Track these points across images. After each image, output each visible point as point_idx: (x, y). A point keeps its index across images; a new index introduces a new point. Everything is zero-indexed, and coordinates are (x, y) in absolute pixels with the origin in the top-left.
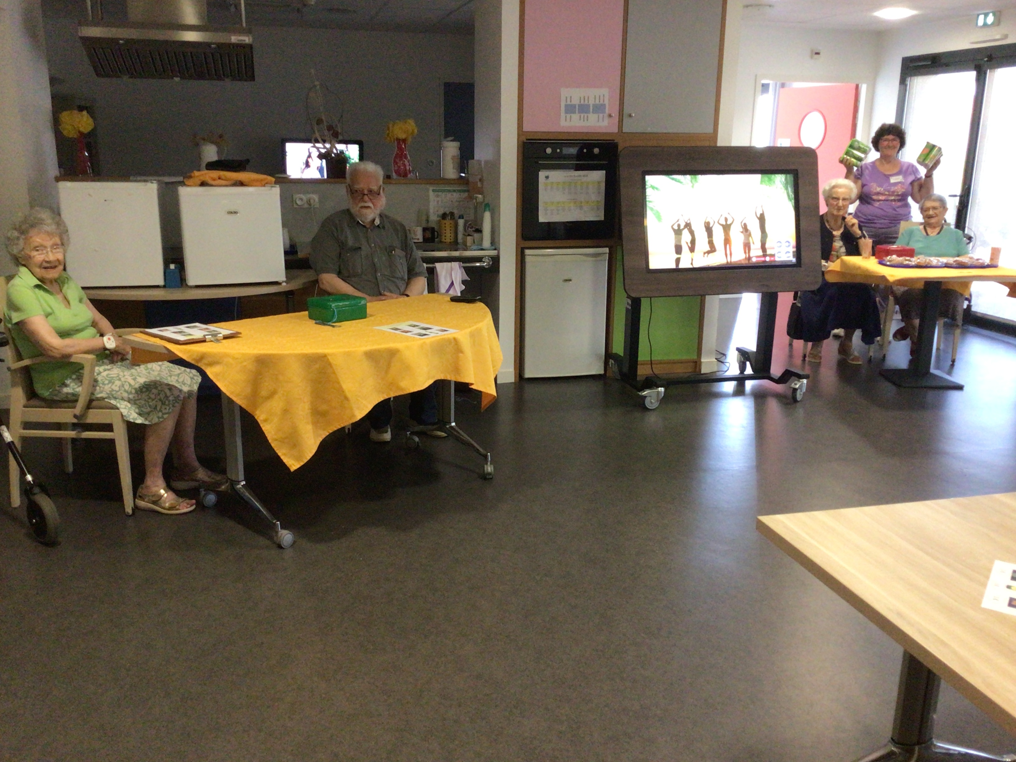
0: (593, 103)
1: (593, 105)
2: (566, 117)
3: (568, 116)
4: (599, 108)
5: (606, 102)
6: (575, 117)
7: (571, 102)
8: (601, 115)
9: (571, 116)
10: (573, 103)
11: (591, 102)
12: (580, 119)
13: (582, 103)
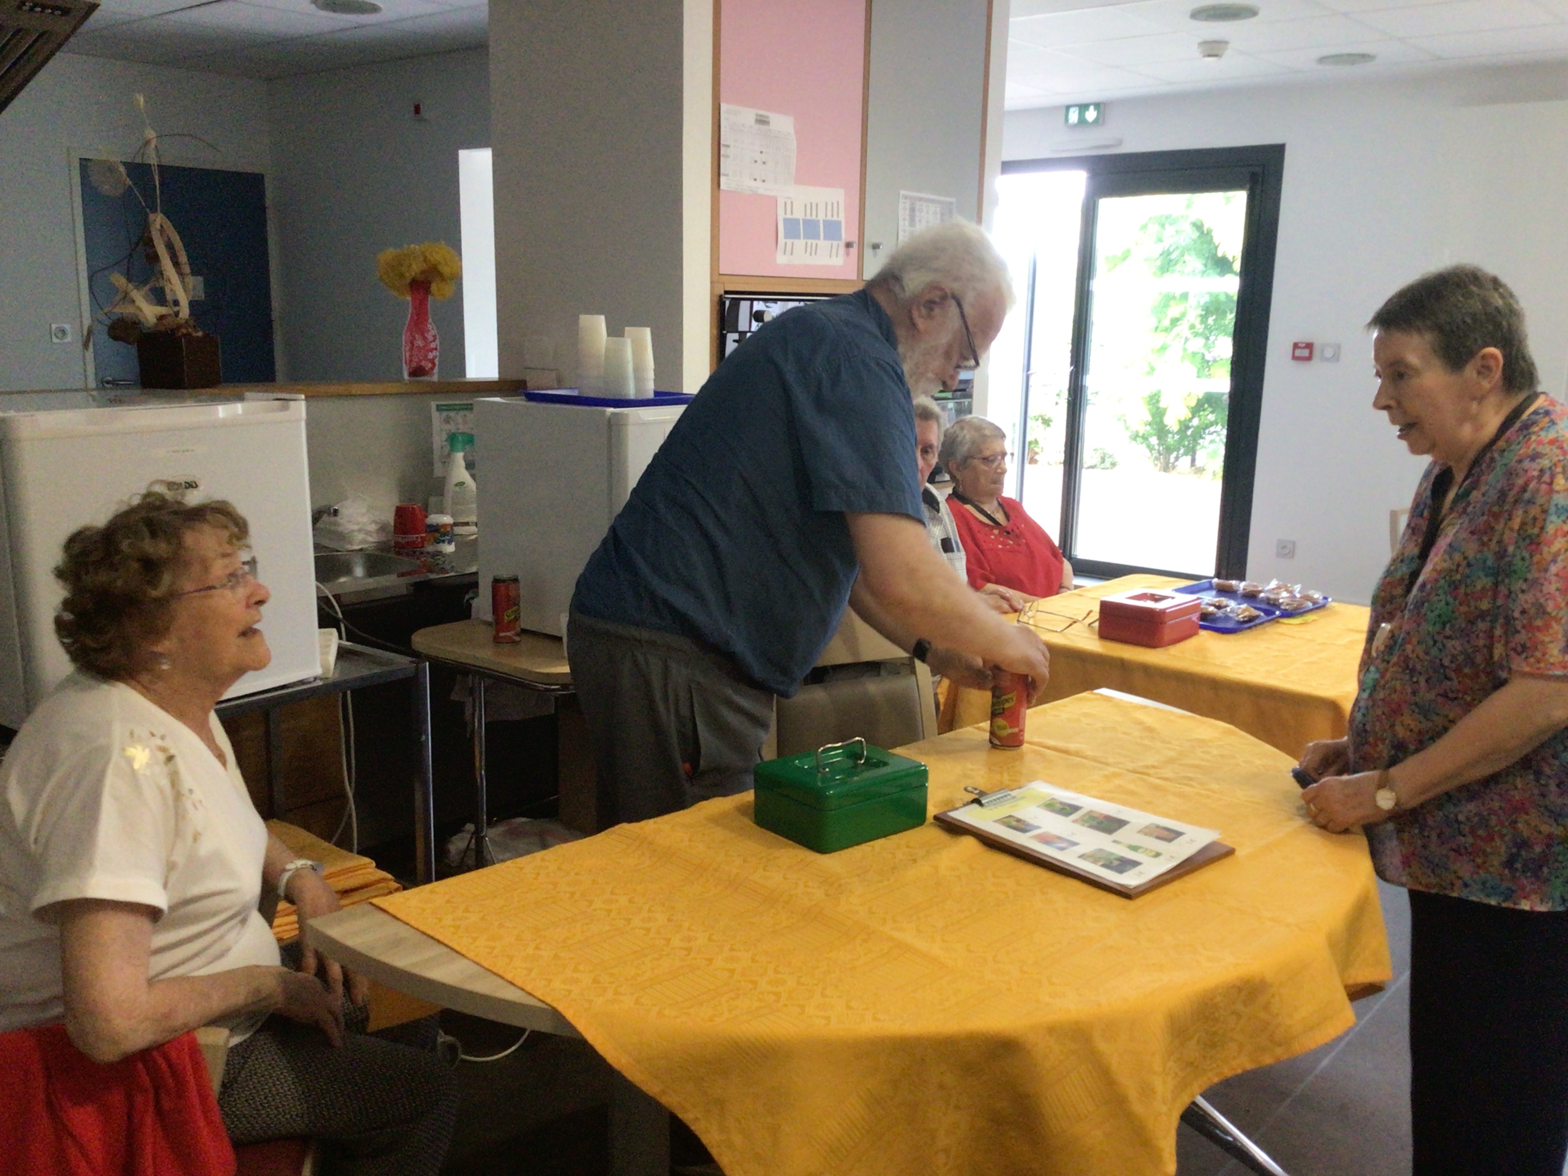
0: (824, 218)
1: (824, 221)
2: (786, 244)
3: (789, 241)
4: (832, 230)
5: (842, 218)
6: (800, 244)
7: (792, 214)
8: (835, 243)
9: (793, 244)
10: (795, 216)
11: (821, 217)
12: (806, 252)
13: (808, 217)
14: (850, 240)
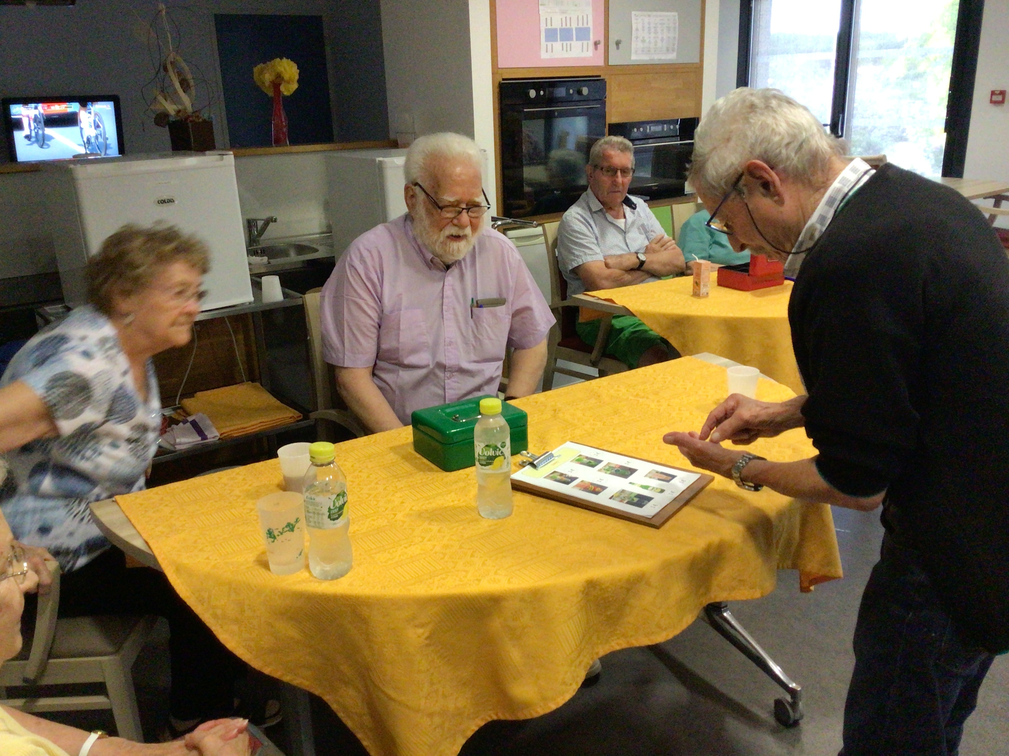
0: (576, 26)
1: (576, 29)
3: (549, 44)
4: (582, 34)
5: (590, 25)
6: (557, 45)
7: (551, 25)
8: (585, 43)
9: (552, 45)
10: (554, 27)
12: (563, 49)
13: (564, 26)
14: (596, 39)
